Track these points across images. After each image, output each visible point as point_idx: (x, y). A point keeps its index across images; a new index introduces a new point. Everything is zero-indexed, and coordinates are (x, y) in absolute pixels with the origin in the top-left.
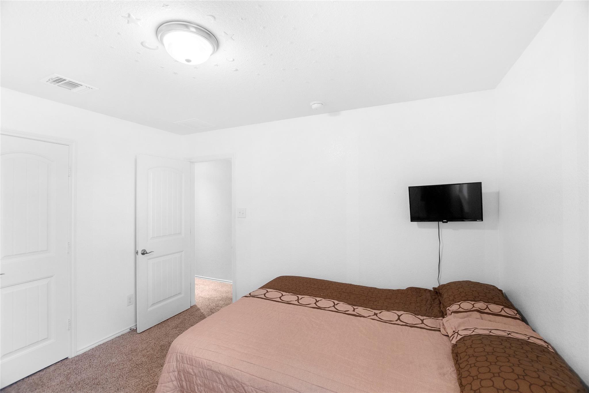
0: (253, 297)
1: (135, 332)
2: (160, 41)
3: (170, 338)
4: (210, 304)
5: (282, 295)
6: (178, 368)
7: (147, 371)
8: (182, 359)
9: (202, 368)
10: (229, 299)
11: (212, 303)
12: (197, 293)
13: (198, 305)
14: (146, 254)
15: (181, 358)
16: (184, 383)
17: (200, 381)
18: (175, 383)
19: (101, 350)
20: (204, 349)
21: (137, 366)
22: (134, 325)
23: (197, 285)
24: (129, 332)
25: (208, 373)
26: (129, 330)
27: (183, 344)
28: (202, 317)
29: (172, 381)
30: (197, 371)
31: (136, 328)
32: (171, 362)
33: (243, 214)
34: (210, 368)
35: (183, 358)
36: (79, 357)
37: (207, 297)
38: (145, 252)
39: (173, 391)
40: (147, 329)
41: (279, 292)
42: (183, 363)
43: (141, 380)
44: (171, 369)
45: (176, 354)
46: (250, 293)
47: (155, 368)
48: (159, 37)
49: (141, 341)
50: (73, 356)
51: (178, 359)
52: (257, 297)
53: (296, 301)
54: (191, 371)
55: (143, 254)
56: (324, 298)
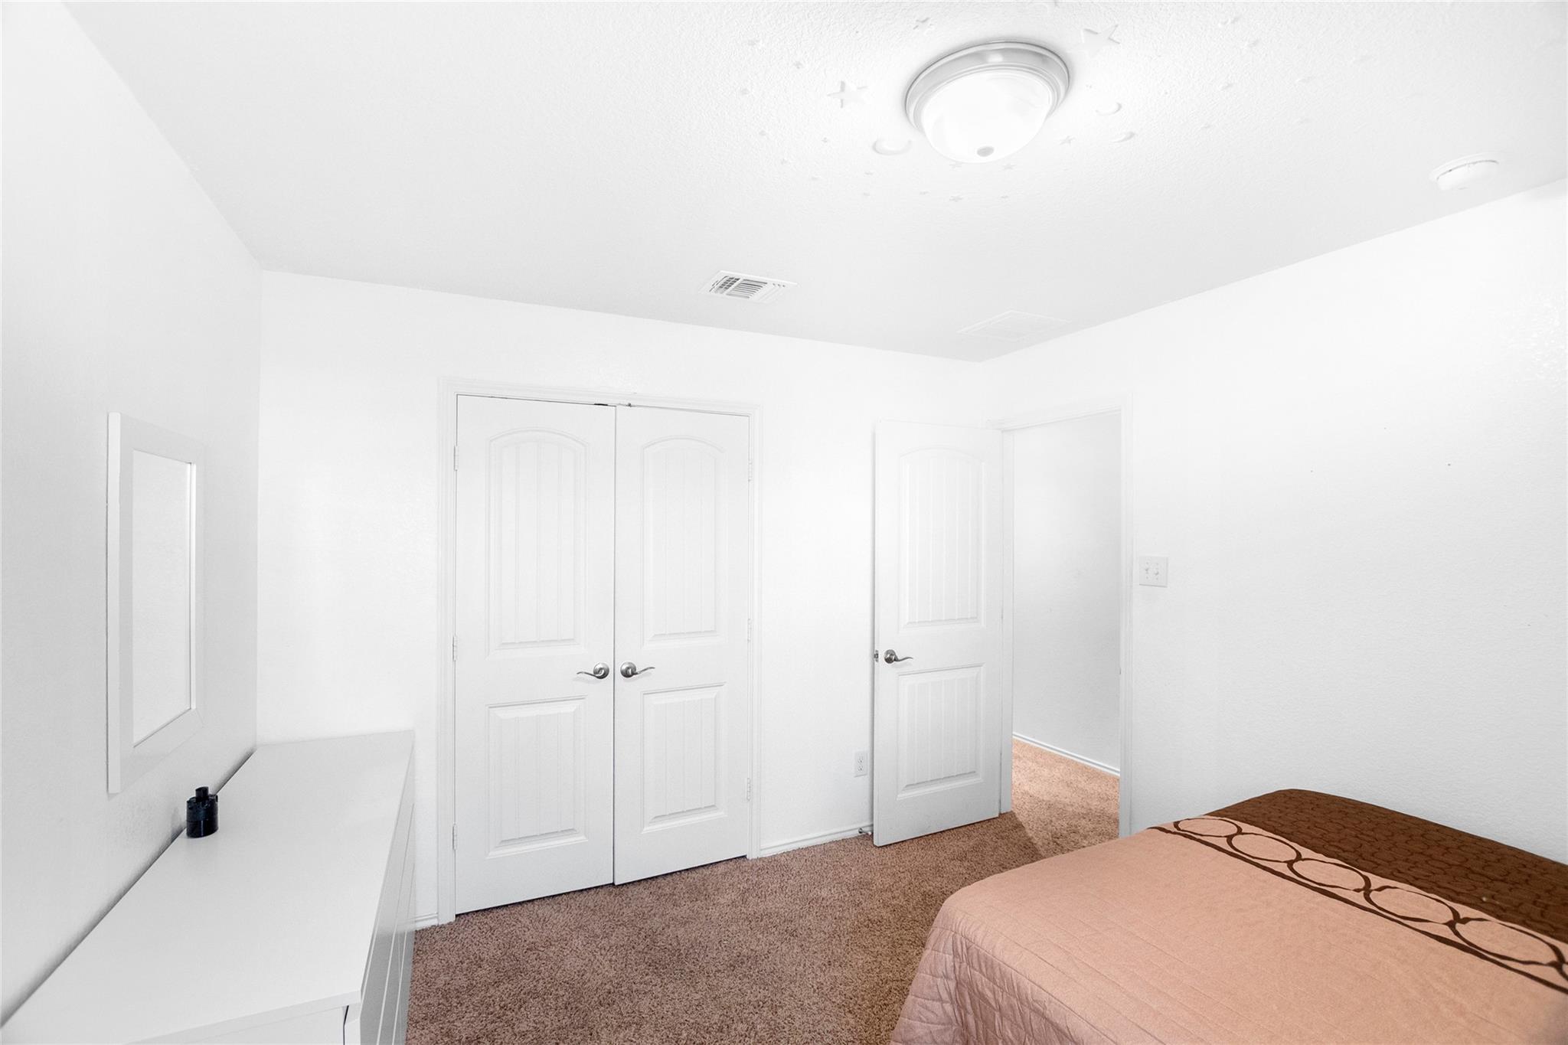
0: (1185, 836)
1: (869, 842)
2: (914, 124)
3: (945, 881)
4: (1054, 819)
5: (1299, 857)
6: (957, 973)
7: (890, 945)
8: (968, 953)
9: (1020, 1000)
10: (1110, 818)
11: (1058, 819)
12: (1018, 783)
13: (1019, 814)
14: (895, 662)
15: (965, 950)
16: (971, 1019)
17: (1012, 1032)
18: (948, 1007)
19: (803, 861)
20: (1026, 949)
21: (870, 925)
22: (868, 823)
23: (1019, 761)
24: (857, 838)
25: (1036, 1023)
26: (856, 833)
27: (970, 915)
28: (1030, 853)
29: (941, 1000)
30: (1005, 1003)
31: (873, 833)
32: (941, 950)
33: (1157, 574)
34: (1042, 1010)
35: (970, 951)
36: (764, 862)
37: (1046, 798)
38: (894, 658)
39: (943, 1027)
40: (896, 843)
41: (1288, 844)
42: (968, 964)
43: (876, 961)
44: (941, 970)
45: (953, 933)
46: (1178, 822)
47: (908, 944)
48: (911, 115)
49: (881, 867)
50: (755, 857)
51: (957, 951)
52: (1199, 840)
53: (1358, 890)
54: (989, 994)
55: (889, 660)
56: (1499, 917)
